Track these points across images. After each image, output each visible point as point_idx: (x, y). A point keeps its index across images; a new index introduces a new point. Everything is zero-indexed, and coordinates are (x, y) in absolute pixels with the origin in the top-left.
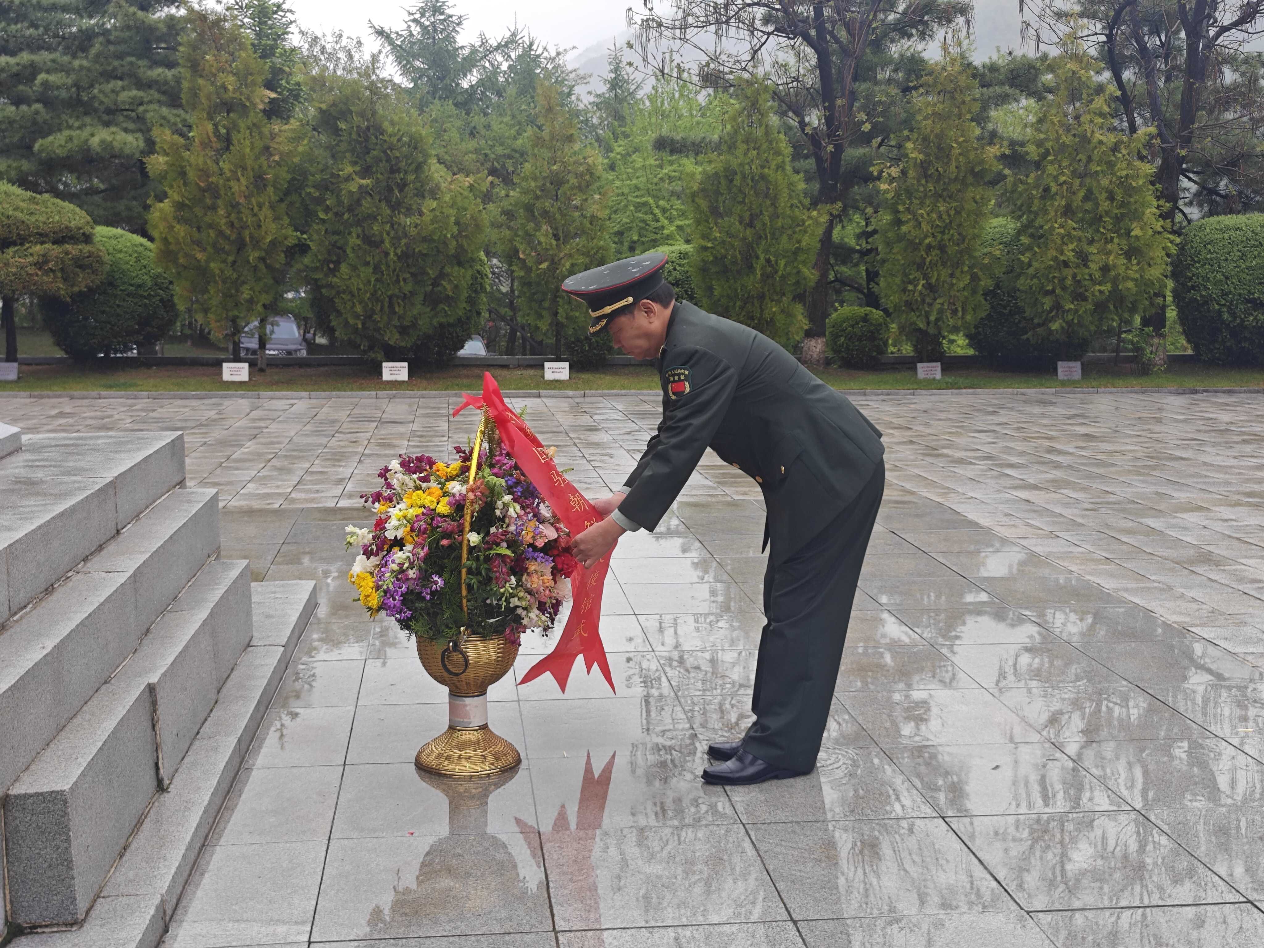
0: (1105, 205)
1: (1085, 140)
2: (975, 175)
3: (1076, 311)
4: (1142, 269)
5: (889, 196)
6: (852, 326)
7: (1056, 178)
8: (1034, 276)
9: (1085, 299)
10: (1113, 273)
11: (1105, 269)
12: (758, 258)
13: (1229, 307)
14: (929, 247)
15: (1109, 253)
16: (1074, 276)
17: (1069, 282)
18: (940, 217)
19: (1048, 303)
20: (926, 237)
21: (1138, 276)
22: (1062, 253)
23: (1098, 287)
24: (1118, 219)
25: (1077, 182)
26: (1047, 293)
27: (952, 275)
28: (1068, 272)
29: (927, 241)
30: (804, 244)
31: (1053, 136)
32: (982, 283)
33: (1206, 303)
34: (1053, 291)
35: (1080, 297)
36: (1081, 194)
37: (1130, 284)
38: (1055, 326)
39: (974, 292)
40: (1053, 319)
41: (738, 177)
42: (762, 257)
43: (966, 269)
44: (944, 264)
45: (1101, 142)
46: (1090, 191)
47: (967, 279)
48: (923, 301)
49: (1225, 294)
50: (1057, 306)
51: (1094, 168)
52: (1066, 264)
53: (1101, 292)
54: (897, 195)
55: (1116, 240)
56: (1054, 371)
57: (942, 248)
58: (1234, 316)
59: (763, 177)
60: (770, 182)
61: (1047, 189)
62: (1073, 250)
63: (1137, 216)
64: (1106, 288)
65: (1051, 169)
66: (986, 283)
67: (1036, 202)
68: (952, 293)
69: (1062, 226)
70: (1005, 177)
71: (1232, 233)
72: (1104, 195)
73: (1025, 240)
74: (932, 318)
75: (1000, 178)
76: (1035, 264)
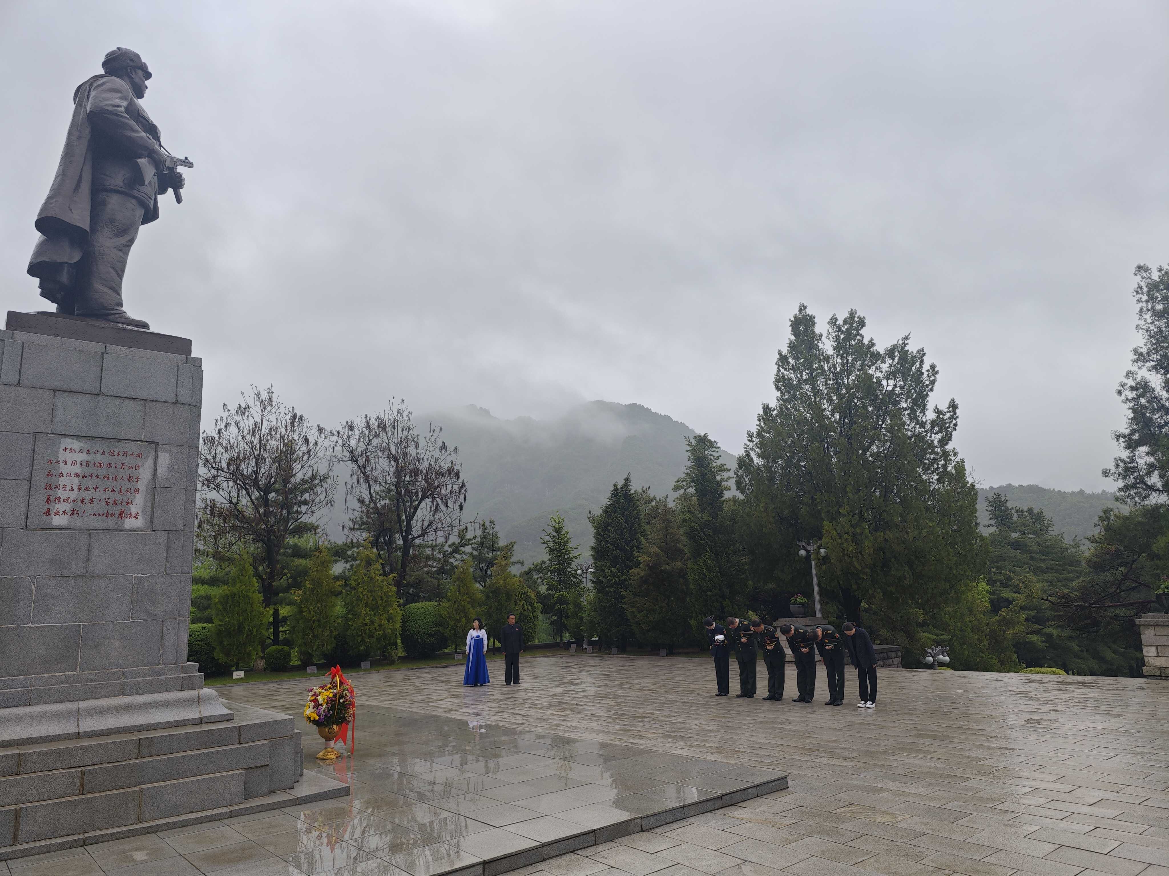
0: (380, 602)
1: (372, 579)
2: (331, 592)
3: (370, 642)
4: (393, 625)
5: (298, 601)
6: (276, 654)
7: (362, 593)
8: (353, 630)
9: (373, 637)
10: (383, 627)
11: (380, 625)
12: (244, 628)
13: (421, 637)
14: (314, 621)
15: (381, 620)
16: (369, 629)
17: (367, 631)
18: (318, 608)
19: (359, 639)
20: (314, 617)
21: (392, 627)
22: (365, 620)
23: (378, 633)
24: (384, 607)
25: (370, 594)
26: (359, 636)
27: (323, 631)
28: (368, 627)
29: (313, 618)
30: (263, 621)
31: (361, 577)
32: (334, 633)
33: (412, 636)
34: (361, 635)
35: (371, 636)
36: (371, 598)
37: (389, 631)
38: (362, 648)
39: (331, 637)
40: (361, 646)
41: (237, 596)
42: (247, 628)
43: (328, 628)
44: (320, 627)
45: (378, 580)
46: (374, 597)
47: (328, 632)
48: (311, 642)
49: (419, 632)
50: (363, 640)
51: (376, 589)
52: (366, 624)
53: (379, 634)
54: (301, 602)
55: (384, 615)
56: (359, 666)
57: (319, 621)
58: (422, 639)
59: (247, 596)
60: (250, 598)
61: (359, 597)
62: (369, 619)
63: (390, 605)
64: (381, 632)
65: (360, 590)
66: (335, 633)
67: (355, 602)
68: (323, 638)
69: (365, 610)
70: (342, 593)
71: (420, 609)
72: (380, 598)
73: (350, 616)
74: (314, 649)
75: (340, 593)
76: (355, 625)
